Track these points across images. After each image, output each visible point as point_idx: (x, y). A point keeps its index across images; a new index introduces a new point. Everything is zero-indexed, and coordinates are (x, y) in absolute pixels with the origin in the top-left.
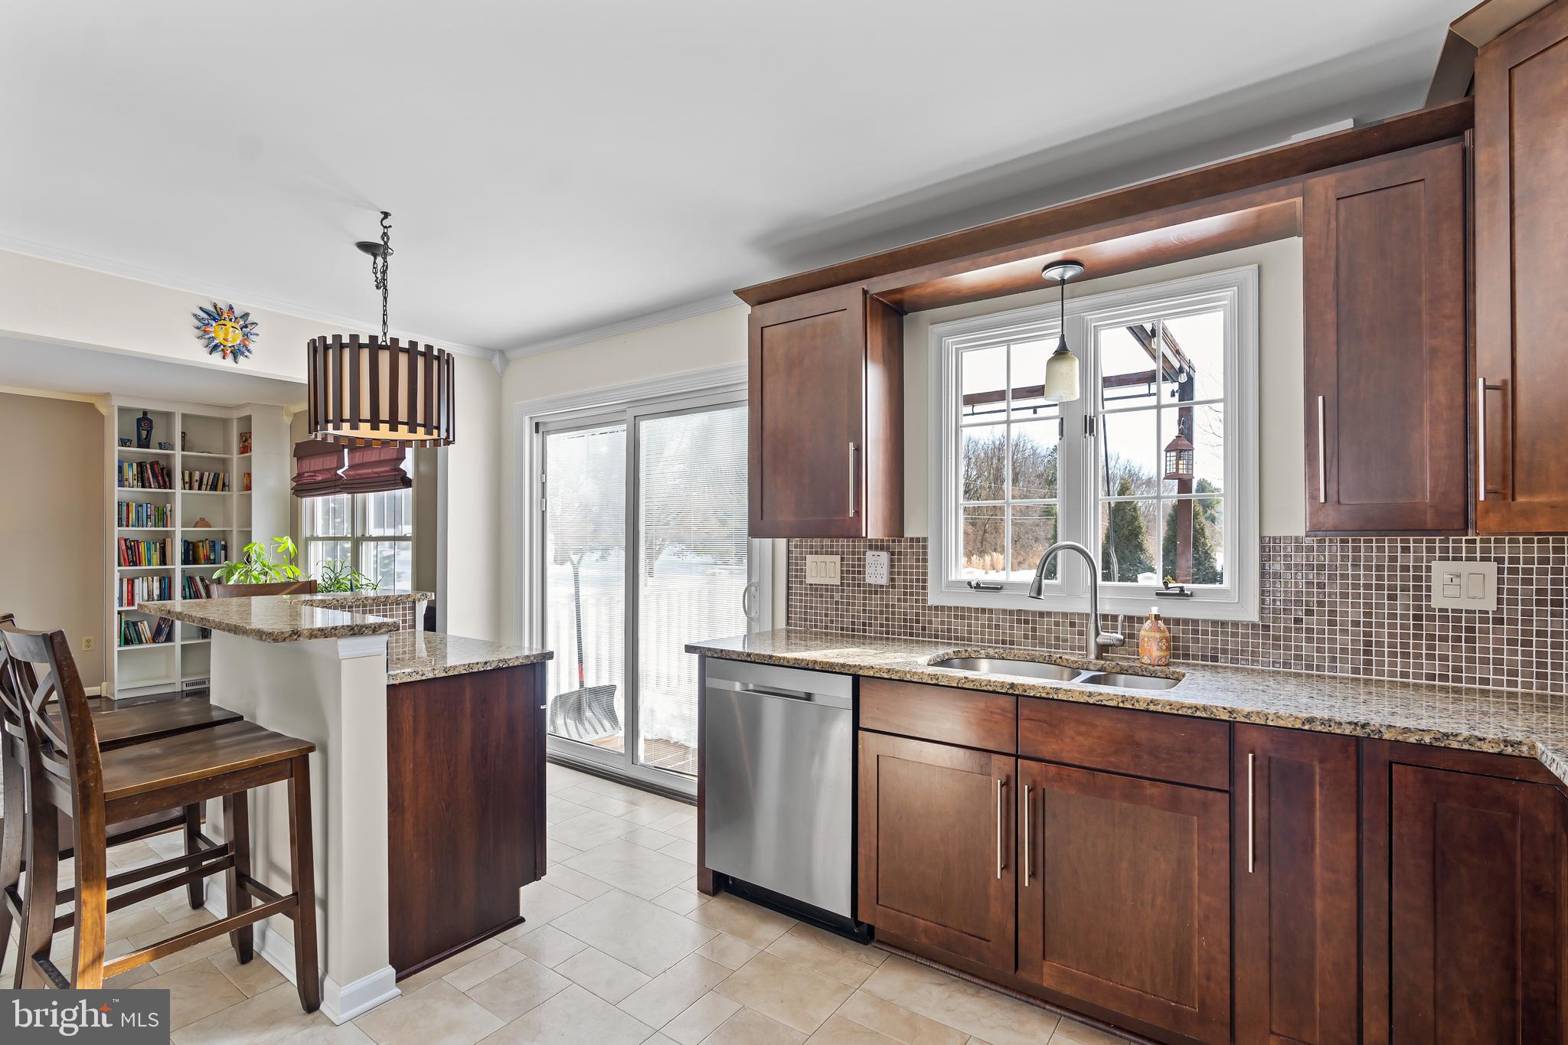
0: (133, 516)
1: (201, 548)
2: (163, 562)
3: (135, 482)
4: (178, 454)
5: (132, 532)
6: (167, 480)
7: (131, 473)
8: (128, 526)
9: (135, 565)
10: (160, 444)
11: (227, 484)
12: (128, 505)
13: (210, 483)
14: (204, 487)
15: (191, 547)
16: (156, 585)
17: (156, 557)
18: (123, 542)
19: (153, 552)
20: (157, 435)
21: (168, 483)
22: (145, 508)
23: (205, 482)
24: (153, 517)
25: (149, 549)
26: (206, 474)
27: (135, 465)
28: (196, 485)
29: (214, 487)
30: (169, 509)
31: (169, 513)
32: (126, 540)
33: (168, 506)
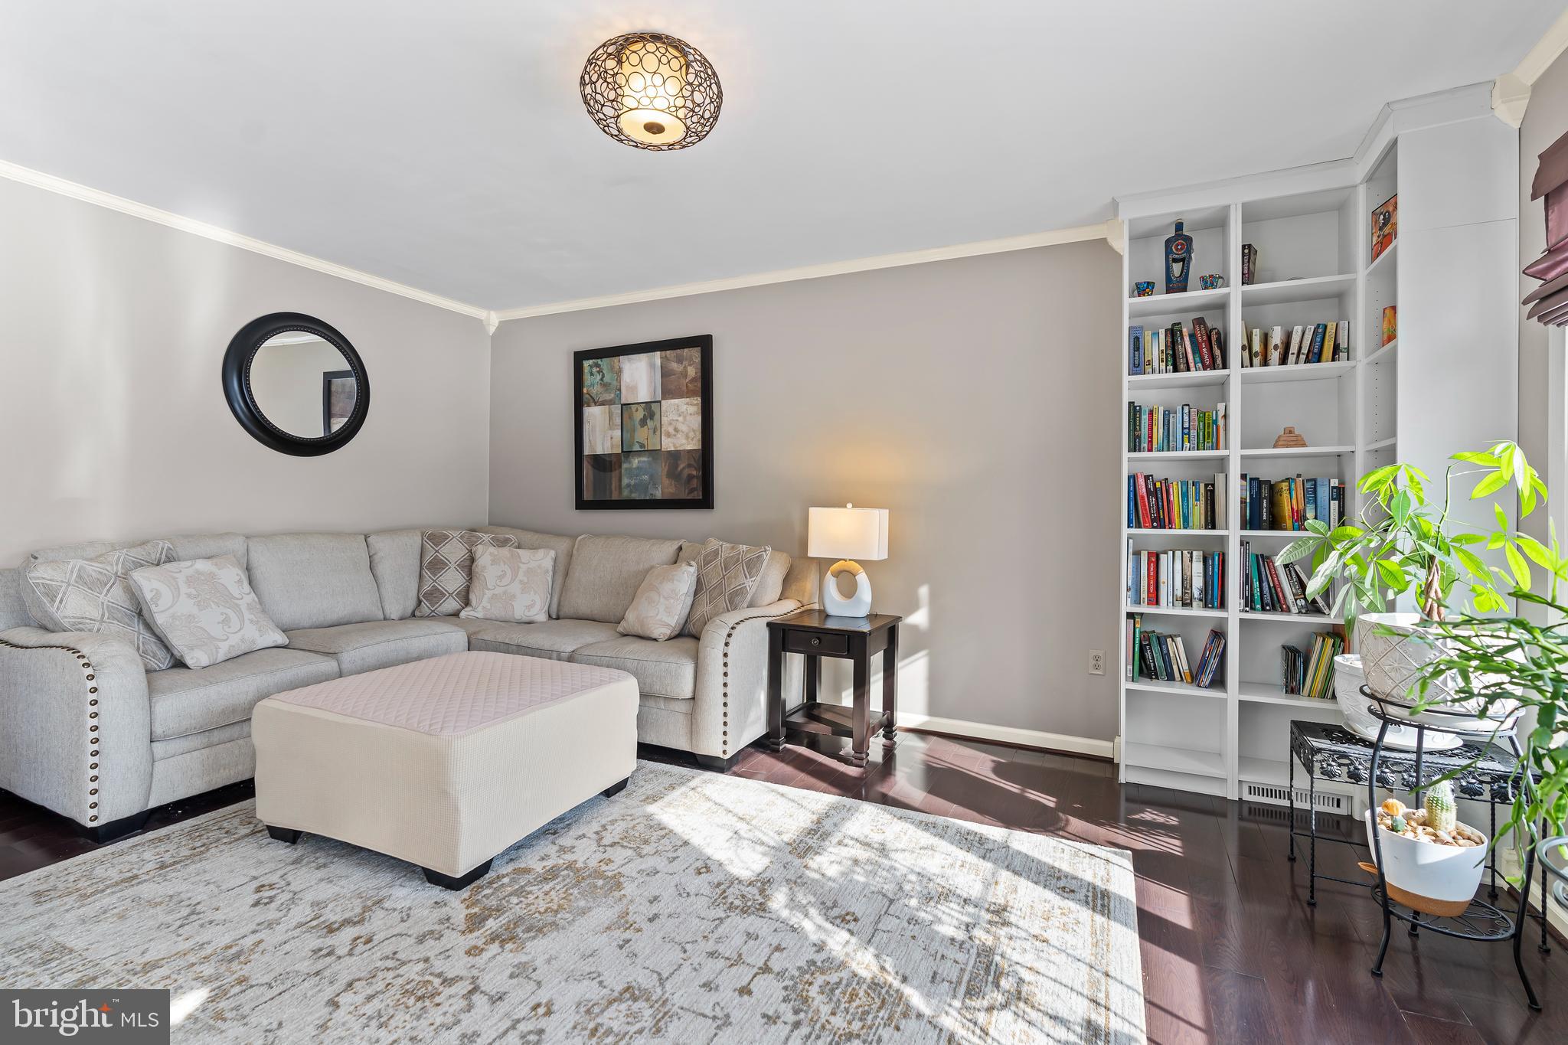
0: (1159, 432)
1: (1285, 495)
2: (1211, 522)
3: (1163, 365)
4: (1235, 292)
5: (1157, 463)
6: (1217, 352)
7: (1155, 348)
8: (1150, 450)
9: (1162, 526)
10: (1203, 279)
11: (1343, 345)
12: (1151, 413)
13: (1305, 350)
14: (1292, 358)
15: (1265, 492)
16: (1198, 567)
17: (1198, 511)
18: (1141, 482)
19: (1192, 501)
20: (1199, 267)
21: (1219, 361)
22: (1179, 415)
23: (1294, 348)
24: (1193, 433)
25: (1185, 496)
26: (1298, 330)
27: (1162, 332)
28: (1275, 356)
29: (1314, 356)
30: (1221, 413)
31: (1221, 422)
32: (1147, 478)
33: (1221, 407)
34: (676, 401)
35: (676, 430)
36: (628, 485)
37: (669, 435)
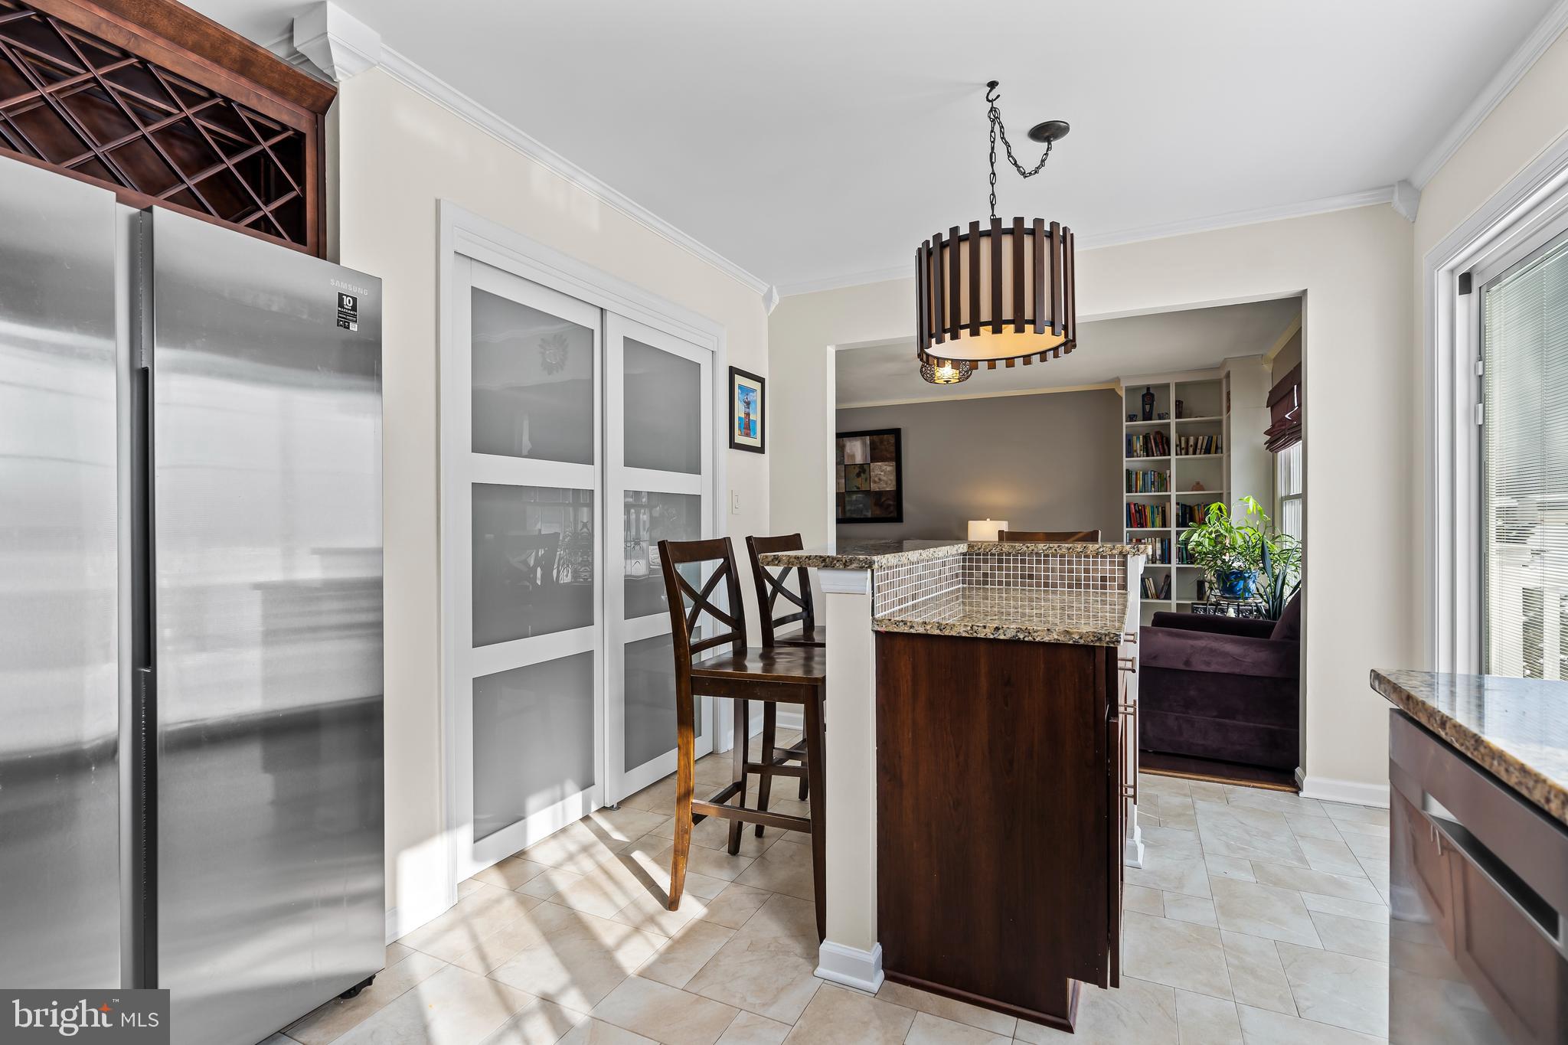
0: (1140, 483)
1: (1197, 512)
2: (1164, 525)
3: (1142, 452)
4: (1173, 421)
5: (1138, 497)
6: (1166, 447)
7: (1138, 445)
8: (1136, 492)
9: (1143, 527)
10: (1159, 415)
11: (1219, 446)
12: (1136, 473)
13: (1204, 448)
14: (1198, 451)
15: (1188, 511)
16: (1158, 545)
17: (1158, 520)
18: (1132, 506)
19: (1156, 515)
20: (1158, 408)
21: (1167, 451)
22: (1149, 475)
23: (1199, 446)
24: (1156, 484)
25: (1153, 513)
26: (1201, 438)
27: (1141, 437)
28: (1191, 450)
29: (1208, 451)
30: (1168, 475)
31: (1168, 479)
32: (1135, 505)
33: (1168, 472)
34: (880, 464)
35: (880, 479)
36: (849, 510)
37: (875, 482)
